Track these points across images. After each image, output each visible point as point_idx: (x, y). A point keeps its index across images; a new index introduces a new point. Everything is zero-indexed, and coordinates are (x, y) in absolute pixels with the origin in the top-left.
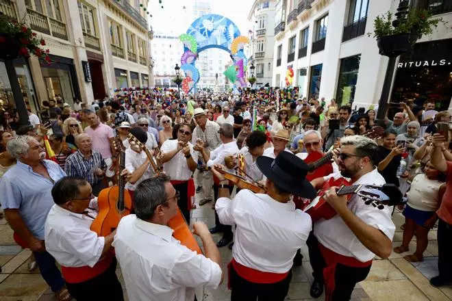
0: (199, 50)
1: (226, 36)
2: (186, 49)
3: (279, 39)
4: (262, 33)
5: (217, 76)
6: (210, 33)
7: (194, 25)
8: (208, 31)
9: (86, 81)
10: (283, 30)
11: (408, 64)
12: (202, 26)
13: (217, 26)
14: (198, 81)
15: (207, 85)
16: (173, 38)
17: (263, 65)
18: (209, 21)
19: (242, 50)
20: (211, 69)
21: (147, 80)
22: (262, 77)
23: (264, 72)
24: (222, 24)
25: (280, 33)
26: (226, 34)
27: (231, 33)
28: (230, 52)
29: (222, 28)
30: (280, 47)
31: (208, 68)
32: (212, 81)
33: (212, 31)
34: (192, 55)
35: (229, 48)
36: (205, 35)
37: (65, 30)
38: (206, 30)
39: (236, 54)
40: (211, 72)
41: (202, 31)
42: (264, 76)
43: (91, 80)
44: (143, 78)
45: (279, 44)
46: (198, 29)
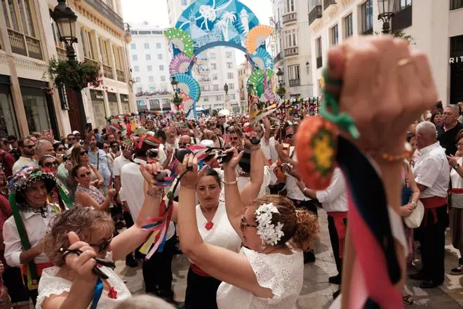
0: (197, 51)
1: (237, 27)
2: (177, 51)
3: (315, 29)
4: (290, 18)
5: (226, 88)
6: (211, 25)
7: (186, 14)
8: (209, 22)
9: (63, 108)
10: (320, 16)
11: (460, 59)
12: (198, 14)
13: (221, 15)
14: (198, 98)
15: (211, 104)
16: (149, 32)
17: (298, 68)
18: (209, 6)
19: (263, 46)
20: (216, 78)
21: (128, 102)
22: (299, 85)
23: (301, 77)
24: (228, 9)
25: (317, 21)
26: (237, 24)
27: (245, 22)
28: (244, 49)
29: (230, 16)
30: (319, 40)
31: (210, 77)
32: (218, 98)
33: (215, 22)
34: (186, 60)
35: (243, 45)
36: (204, 28)
37: (39, 47)
38: (206, 21)
39: (255, 53)
40: (215, 82)
41: (199, 23)
42: (302, 84)
43: (68, 108)
44: (122, 101)
45: (317, 36)
46: (192, 20)
